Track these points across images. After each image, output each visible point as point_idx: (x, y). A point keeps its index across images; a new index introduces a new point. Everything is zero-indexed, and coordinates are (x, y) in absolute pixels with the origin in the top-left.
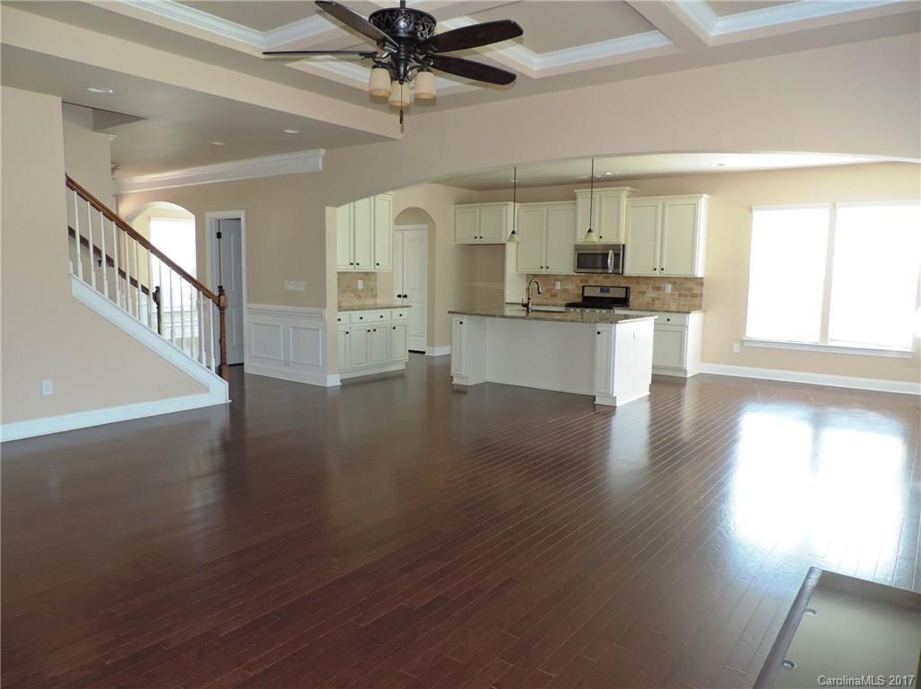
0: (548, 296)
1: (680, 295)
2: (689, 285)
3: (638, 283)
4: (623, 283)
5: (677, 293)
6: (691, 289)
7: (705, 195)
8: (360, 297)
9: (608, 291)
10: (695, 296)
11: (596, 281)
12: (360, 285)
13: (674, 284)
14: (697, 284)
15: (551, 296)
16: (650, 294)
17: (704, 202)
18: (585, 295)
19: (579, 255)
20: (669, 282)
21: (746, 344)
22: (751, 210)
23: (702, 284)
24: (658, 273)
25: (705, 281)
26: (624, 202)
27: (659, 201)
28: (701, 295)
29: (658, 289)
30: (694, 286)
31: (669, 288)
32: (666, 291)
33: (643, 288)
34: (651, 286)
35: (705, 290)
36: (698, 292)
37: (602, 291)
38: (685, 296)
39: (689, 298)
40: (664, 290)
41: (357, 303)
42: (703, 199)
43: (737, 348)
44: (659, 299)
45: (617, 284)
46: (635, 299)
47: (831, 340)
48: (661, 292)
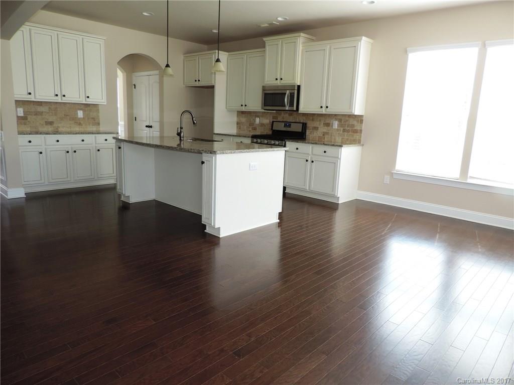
0: (251, 129)
1: (344, 131)
2: (352, 121)
3: (313, 120)
4: (302, 120)
5: (342, 129)
6: (353, 126)
7: (364, 38)
8: (80, 124)
9: (290, 126)
10: (356, 131)
11: (283, 118)
12: (80, 114)
13: (340, 120)
14: (358, 121)
15: (252, 129)
16: (322, 129)
17: (364, 45)
18: (274, 129)
19: (266, 94)
20: (336, 120)
21: (395, 177)
22: (406, 52)
23: (362, 121)
24: (324, 111)
25: (364, 118)
26: (300, 47)
27: (327, 45)
28: (361, 131)
29: (328, 125)
30: (355, 123)
31: (336, 124)
32: (334, 127)
33: (316, 124)
34: (322, 122)
35: (364, 126)
36: (359, 128)
37: (285, 126)
38: (348, 131)
39: (350, 133)
40: (332, 126)
41: (77, 129)
42: (362, 41)
43: (387, 179)
44: (327, 133)
45: (298, 121)
46: (311, 133)
47: (471, 177)
48: (329, 128)
